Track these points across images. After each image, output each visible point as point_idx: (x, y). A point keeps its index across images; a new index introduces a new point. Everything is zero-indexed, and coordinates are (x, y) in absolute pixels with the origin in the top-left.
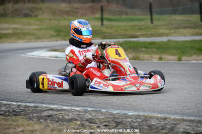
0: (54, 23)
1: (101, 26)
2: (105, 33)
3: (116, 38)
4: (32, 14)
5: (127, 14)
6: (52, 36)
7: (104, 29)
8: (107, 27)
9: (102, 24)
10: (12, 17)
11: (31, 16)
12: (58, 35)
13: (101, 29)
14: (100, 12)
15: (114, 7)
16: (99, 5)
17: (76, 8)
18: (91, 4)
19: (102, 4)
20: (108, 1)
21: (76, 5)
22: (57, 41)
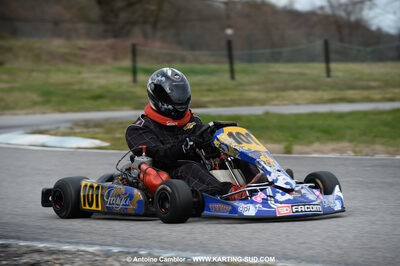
1: (132, 84)
2: (140, 98)
5: (183, 60)
6: (35, 104)
7: (139, 91)
8: (143, 86)
9: (135, 81)
12: (46, 102)
13: (134, 90)
14: (130, 56)
15: (156, 46)
16: (128, 43)
17: (81, 49)
18: (111, 41)
19: (134, 41)
20: (145, 35)
21: (81, 43)
22: (44, 113)
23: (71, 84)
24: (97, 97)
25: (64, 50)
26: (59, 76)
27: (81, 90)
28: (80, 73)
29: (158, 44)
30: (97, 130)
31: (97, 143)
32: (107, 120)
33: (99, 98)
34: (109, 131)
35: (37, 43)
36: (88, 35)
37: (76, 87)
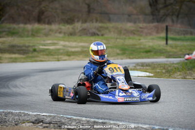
0: (120, 42)
1: (165, 45)
2: (169, 52)
3: (181, 57)
4: (99, 33)
5: (192, 34)
6: (118, 54)
7: (168, 48)
8: (171, 47)
9: (167, 43)
10: (80, 35)
11: (98, 35)
12: (123, 54)
13: (166, 48)
14: (165, 31)
15: (178, 27)
16: (164, 25)
17: (141, 28)
18: (155, 24)
19: (167, 24)
20: (173, 21)
21: (141, 25)
22: (122, 59)
23: (135, 45)
24: (148, 52)
25: (133, 29)
26: (130, 41)
27: (140, 48)
28: (140, 40)
29: (179, 25)
30: (148, 68)
31: (148, 74)
32: (153, 63)
33: (149, 52)
34: (154, 68)
35: (119, 25)
36: (144, 21)
37: (138, 47)
